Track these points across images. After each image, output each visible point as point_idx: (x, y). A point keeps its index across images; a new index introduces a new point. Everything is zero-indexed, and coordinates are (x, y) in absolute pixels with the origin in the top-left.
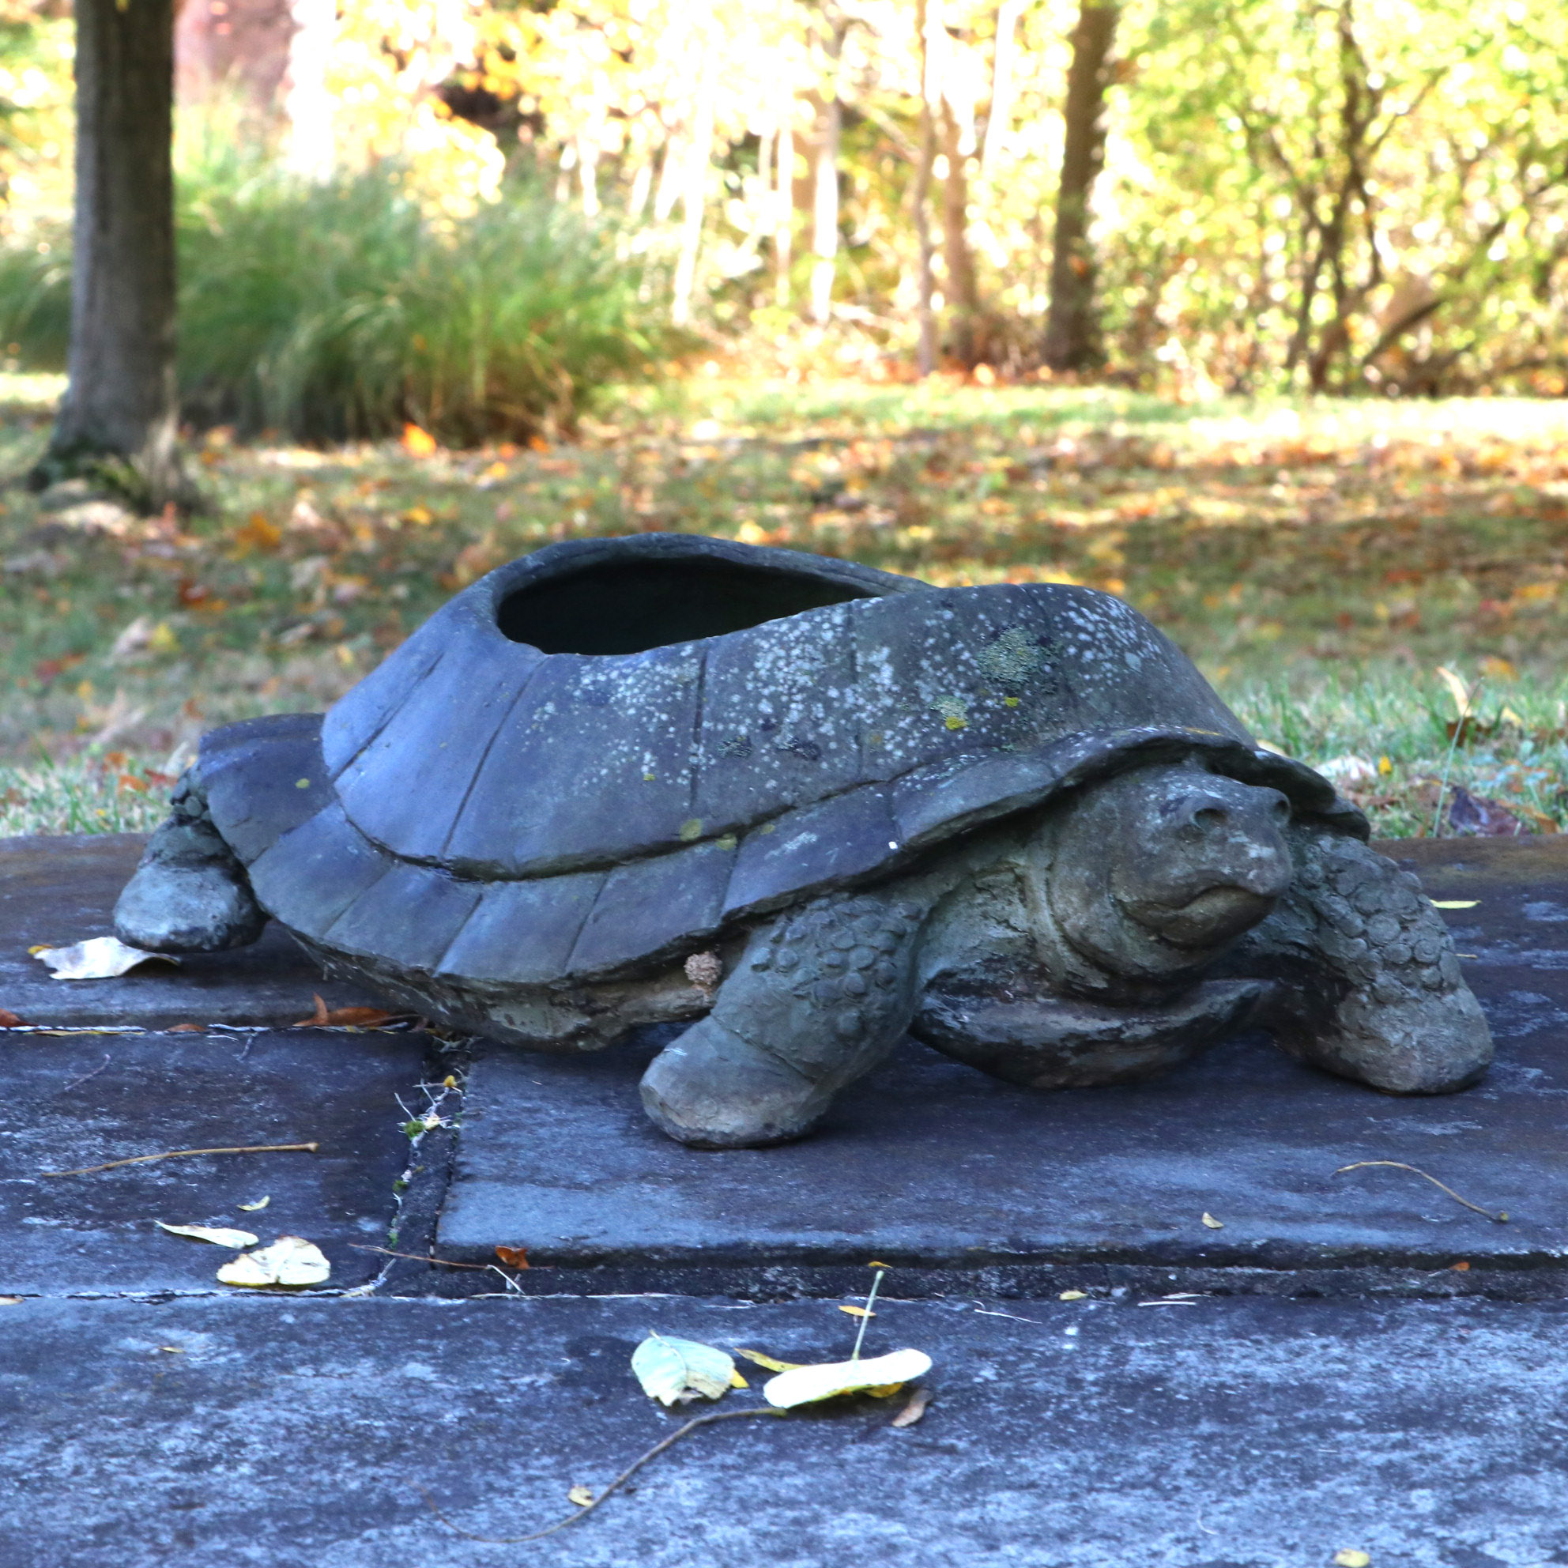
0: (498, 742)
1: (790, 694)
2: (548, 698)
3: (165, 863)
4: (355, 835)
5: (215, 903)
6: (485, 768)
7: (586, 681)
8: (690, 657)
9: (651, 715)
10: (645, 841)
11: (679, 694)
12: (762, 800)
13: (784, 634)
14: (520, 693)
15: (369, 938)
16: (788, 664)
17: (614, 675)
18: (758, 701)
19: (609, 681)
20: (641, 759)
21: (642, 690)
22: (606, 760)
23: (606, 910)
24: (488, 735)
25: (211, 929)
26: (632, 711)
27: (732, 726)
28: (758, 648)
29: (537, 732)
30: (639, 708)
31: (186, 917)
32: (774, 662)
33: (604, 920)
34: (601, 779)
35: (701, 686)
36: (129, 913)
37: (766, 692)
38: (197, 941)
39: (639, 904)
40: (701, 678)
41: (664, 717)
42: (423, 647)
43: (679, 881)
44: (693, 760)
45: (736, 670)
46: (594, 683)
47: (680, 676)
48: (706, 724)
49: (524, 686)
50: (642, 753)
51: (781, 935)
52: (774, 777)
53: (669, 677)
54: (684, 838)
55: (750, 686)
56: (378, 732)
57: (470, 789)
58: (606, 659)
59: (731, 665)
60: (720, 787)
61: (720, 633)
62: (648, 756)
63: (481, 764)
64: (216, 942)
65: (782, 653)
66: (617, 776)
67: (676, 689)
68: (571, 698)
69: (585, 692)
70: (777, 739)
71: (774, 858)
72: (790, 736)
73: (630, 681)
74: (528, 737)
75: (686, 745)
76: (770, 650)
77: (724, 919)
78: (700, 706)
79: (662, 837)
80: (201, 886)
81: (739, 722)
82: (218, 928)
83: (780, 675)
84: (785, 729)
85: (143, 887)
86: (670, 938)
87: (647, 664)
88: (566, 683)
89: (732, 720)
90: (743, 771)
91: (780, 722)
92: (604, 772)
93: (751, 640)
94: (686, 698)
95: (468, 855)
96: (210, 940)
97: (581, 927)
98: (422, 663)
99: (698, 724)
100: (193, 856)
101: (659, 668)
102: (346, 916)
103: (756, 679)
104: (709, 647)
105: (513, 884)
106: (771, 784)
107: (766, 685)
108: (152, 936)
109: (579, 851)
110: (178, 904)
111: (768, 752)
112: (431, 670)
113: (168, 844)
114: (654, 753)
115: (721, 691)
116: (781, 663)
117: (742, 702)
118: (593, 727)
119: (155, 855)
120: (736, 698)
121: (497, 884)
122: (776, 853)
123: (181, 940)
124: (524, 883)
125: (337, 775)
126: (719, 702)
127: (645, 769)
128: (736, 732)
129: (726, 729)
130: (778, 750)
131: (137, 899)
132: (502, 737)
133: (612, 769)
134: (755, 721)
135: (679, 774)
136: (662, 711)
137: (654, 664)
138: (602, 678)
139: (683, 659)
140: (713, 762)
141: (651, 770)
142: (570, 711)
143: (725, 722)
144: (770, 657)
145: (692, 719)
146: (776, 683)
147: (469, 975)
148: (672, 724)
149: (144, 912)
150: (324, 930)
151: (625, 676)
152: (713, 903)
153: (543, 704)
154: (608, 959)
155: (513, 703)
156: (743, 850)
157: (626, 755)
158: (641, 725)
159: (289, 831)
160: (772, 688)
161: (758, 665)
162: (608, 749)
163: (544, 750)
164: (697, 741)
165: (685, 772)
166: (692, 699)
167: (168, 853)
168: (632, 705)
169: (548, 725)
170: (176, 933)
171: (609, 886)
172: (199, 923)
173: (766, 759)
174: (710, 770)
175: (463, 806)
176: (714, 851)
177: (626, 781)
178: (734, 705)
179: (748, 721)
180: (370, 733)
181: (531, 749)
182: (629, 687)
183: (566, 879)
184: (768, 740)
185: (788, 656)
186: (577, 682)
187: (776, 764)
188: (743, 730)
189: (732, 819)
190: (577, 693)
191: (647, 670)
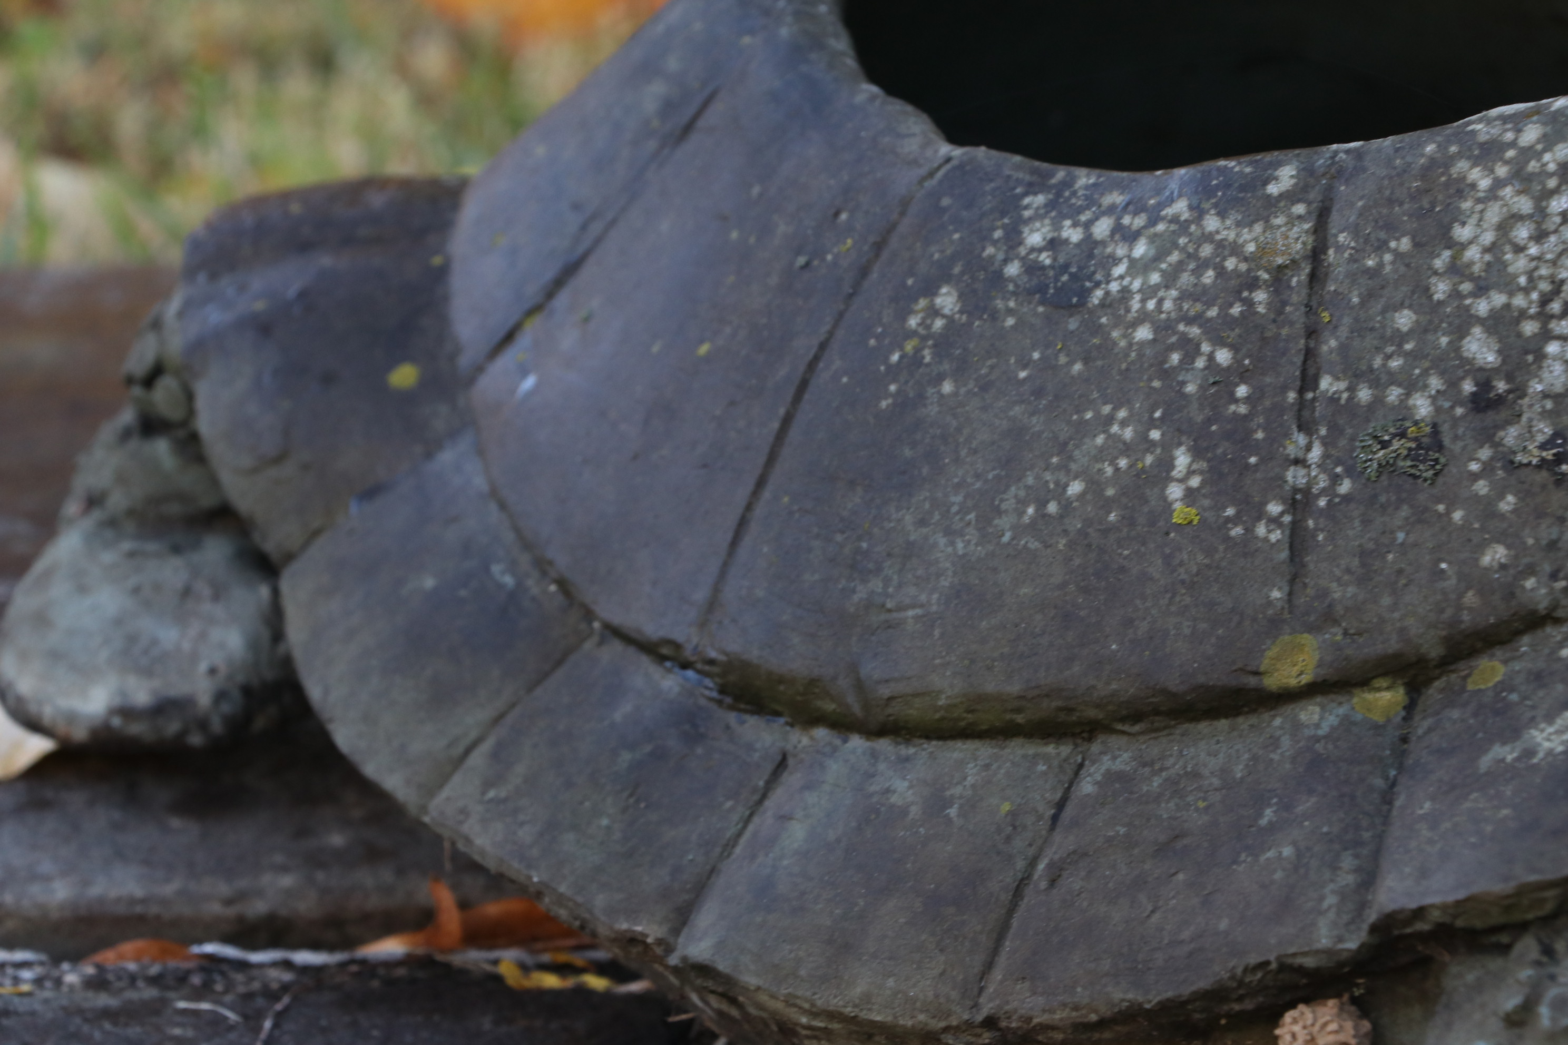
0: (823, 376)
1: (1544, 317)
2: (942, 276)
3: (112, 523)
4: (509, 537)
5: (216, 634)
6: (795, 434)
7: (1035, 238)
8: (1291, 197)
9: (1190, 349)
10: (1173, 682)
11: (1260, 296)
12: (1470, 598)
13: (1528, 153)
14: (879, 247)
15: (526, 834)
16: (1540, 236)
17: (1102, 228)
18: (1461, 332)
19: (1090, 244)
20: (1167, 464)
21: (1170, 279)
22: (1081, 458)
23: (1077, 856)
24: (804, 345)
25: (204, 700)
26: (1143, 333)
27: (1394, 394)
28: (1462, 188)
29: (915, 361)
30: (1163, 328)
31: (147, 672)
32: (1504, 228)
33: (1073, 881)
34: (1067, 507)
35: (1316, 278)
36: (24, 656)
37: (1482, 307)
38: (172, 727)
39: (1162, 850)
40: (1316, 254)
41: (1223, 356)
42: (673, 64)
43: (1260, 801)
44: (1295, 477)
45: (1405, 244)
46: (1053, 244)
47: (1263, 249)
48: (1326, 383)
49: (892, 228)
50: (1168, 447)
51: (1527, 1008)
52: (1501, 538)
53: (1236, 249)
54: (1272, 682)
55: (1441, 289)
56: (570, 270)
57: (761, 483)
58: (1084, 178)
59: (1392, 228)
60: (1363, 554)
61: (1367, 135)
62: (1182, 460)
63: (787, 421)
64: (217, 726)
65: (1525, 205)
66: (1108, 505)
67: (1253, 284)
68: (998, 278)
69: (1032, 268)
70: (1510, 435)
71: (1503, 771)
72: (1545, 430)
73: (1140, 249)
74: (893, 372)
75: (1278, 436)
76: (1492, 194)
77: (1374, 929)
78: (1312, 333)
79: (1220, 677)
80: (187, 592)
81: (1412, 386)
82: (220, 696)
83: (1519, 264)
84: (1530, 408)
85: (59, 589)
86: (1238, 964)
87: (1180, 207)
88: (985, 238)
89: (1393, 379)
90: (1421, 517)
91: (1519, 391)
92: (1075, 488)
93: (1443, 163)
94: (1278, 306)
95: (754, 654)
96: (203, 724)
97: (1018, 892)
98: (668, 107)
99: (1308, 381)
100: (174, 509)
101: (1212, 223)
102: (477, 759)
103: (1456, 270)
104: (1338, 173)
105: (857, 742)
106: (1494, 555)
107: (1481, 290)
108: (72, 717)
109: (1015, 688)
110: (132, 639)
111: (1487, 470)
112: (688, 128)
113: (121, 479)
114: (1197, 453)
115: (1369, 297)
116: (1522, 233)
117: (1421, 331)
118: (1047, 365)
119: (93, 501)
120: (1404, 320)
121: (821, 733)
122: (1508, 753)
123: (137, 729)
124: (884, 745)
125: (479, 369)
126: (1360, 329)
127: (1175, 492)
128: (1404, 412)
129: (1378, 401)
130: (1512, 466)
131: (41, 620)
132: (834, 363)
133: (1094, 485)
134: (1453, 384)
135: (1260, 514)
136: (1219, 342)
137: (1199, 213)
138: (1074, 235)
139: (1272, 204)
140: (1345, 487)
141: (1190, 496)
142: (994, 316)
143: (1378, 382)
144: (1494, 214)
145: (1292, 368)
146: (1511, 288)
147: (751, 980)
148: (1244, 375)
149: (55, 656)
150: (431, 790)
151: (1131, 237)
152: (1348, 879)
153: (930, 290)
154: (1081, 994)
155: (864, 272)
156: (1422, 725)
157: (1126, 449)
158: (1167, 374)
159: (371, 493)
160: (1499, 299)
161: (1462, 233)
162: (1083, 430)
163: (932, 410)
164: (1306, 427)
165: (1274, 508)
166: (1294, 312)
167: (118, 501)
168: (1143, 317)
169: (943, 344)
170: (127, 712)
171: (1087, 787)
172: (178, 688)
173: (1482, 487)
174: (1339, 505)
175: (742, 524)
176: (1347, 723)
177: (1129, 520)
178: (1400, 338)
179: (1435, 383)
180: (550, 274)
181: (903, 404)
182: (1138, 267)
183: (984, 750)
184: (1488, 436)
185: (1541, 213)
186: (1013, 238)
187: (1508, 503)
188: (1422, 407)
189: (1393, 645)
190: (1013, 269)
191: (1183, 227)
